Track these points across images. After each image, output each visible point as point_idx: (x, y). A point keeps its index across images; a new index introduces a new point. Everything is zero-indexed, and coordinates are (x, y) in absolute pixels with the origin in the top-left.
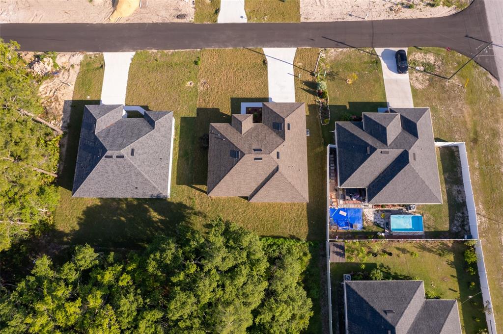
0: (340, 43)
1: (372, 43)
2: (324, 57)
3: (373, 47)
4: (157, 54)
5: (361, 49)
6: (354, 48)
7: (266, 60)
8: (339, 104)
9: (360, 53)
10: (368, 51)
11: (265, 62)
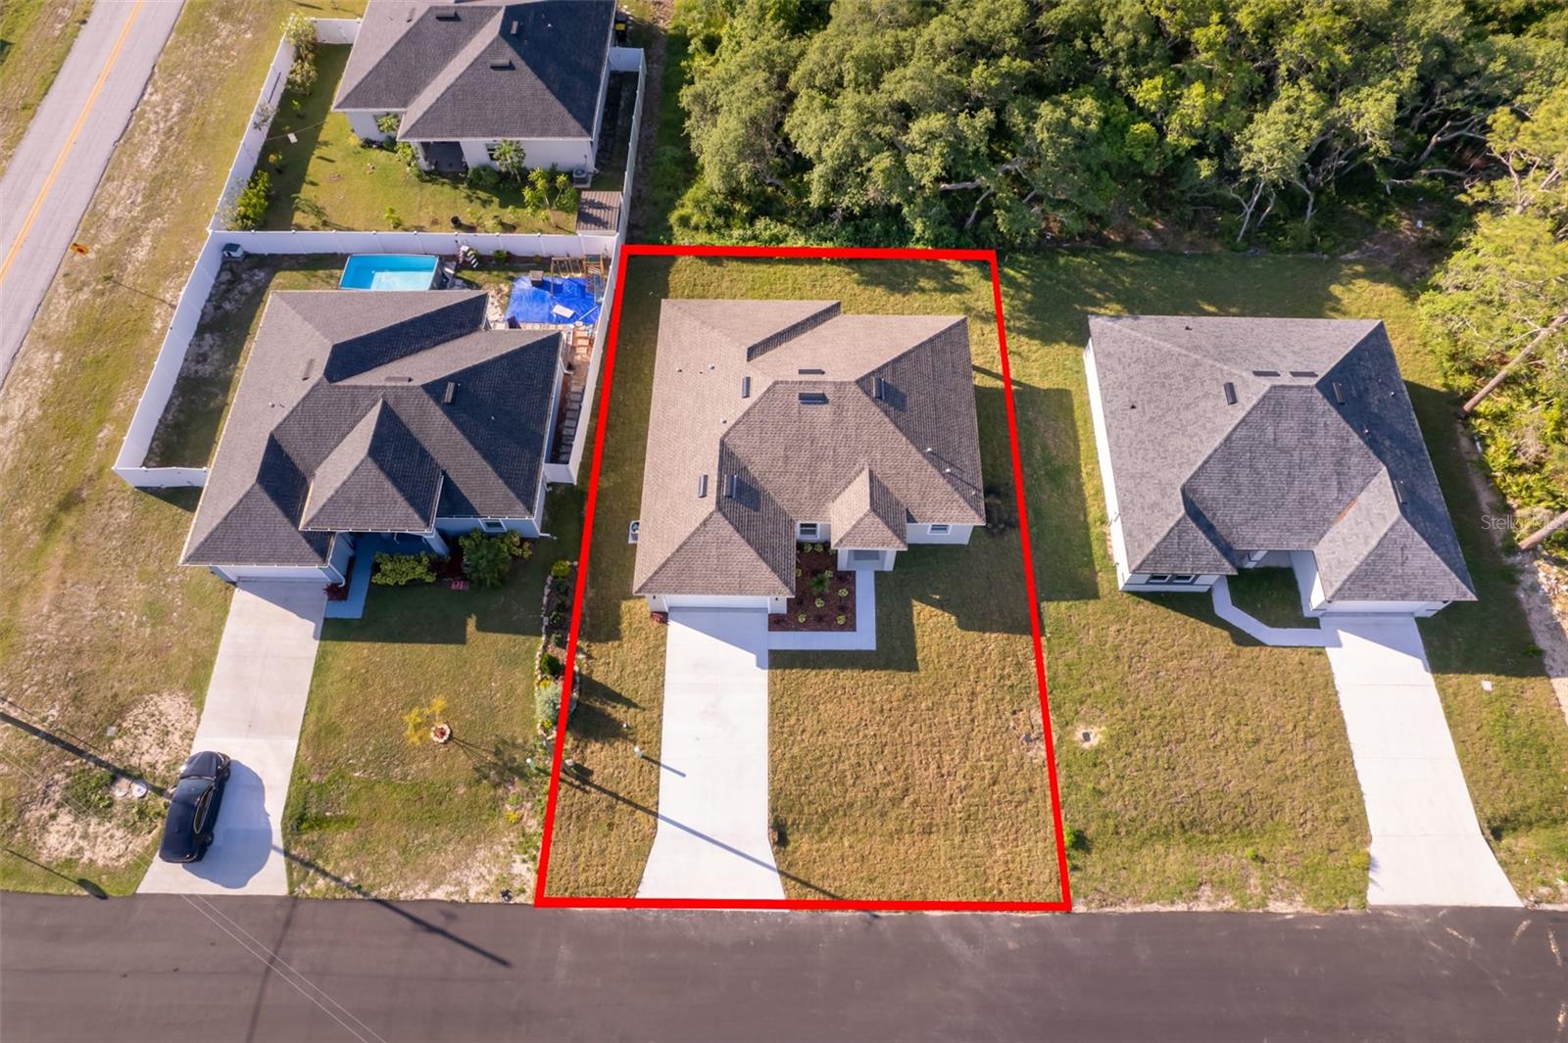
0: (431, 929)
1: (288, 923)
2: (518, 858)
3: (293, 900)
4: (1268, 891)
5: (348, 894)
6: (377, 901)
7: (775, 843)
8: (502, 640)
9: (358, 873)
10: (321, 882)
11: (781, 835)
